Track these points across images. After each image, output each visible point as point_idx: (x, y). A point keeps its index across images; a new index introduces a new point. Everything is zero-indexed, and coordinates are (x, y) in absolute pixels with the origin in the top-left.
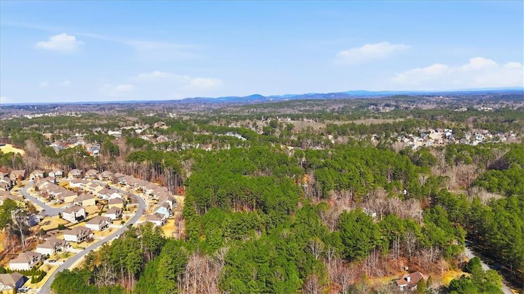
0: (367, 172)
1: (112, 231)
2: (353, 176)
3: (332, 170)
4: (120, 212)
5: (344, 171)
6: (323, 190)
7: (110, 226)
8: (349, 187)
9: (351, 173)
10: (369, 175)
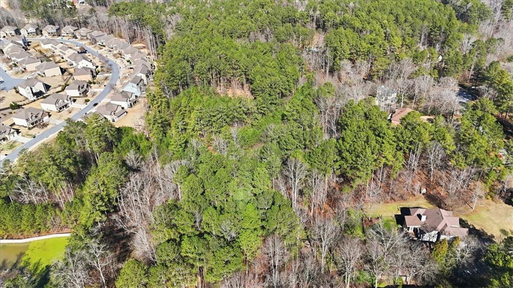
0: (394, 33)
1: (73, 112)
2: (374, 40)
3: (349, 31)
4: (85, 87)
5: (364, 32)
6: (334, 59)
7: (72, 105)
8: (367, 55)
9: (374, 35)
10: (396, 38)
